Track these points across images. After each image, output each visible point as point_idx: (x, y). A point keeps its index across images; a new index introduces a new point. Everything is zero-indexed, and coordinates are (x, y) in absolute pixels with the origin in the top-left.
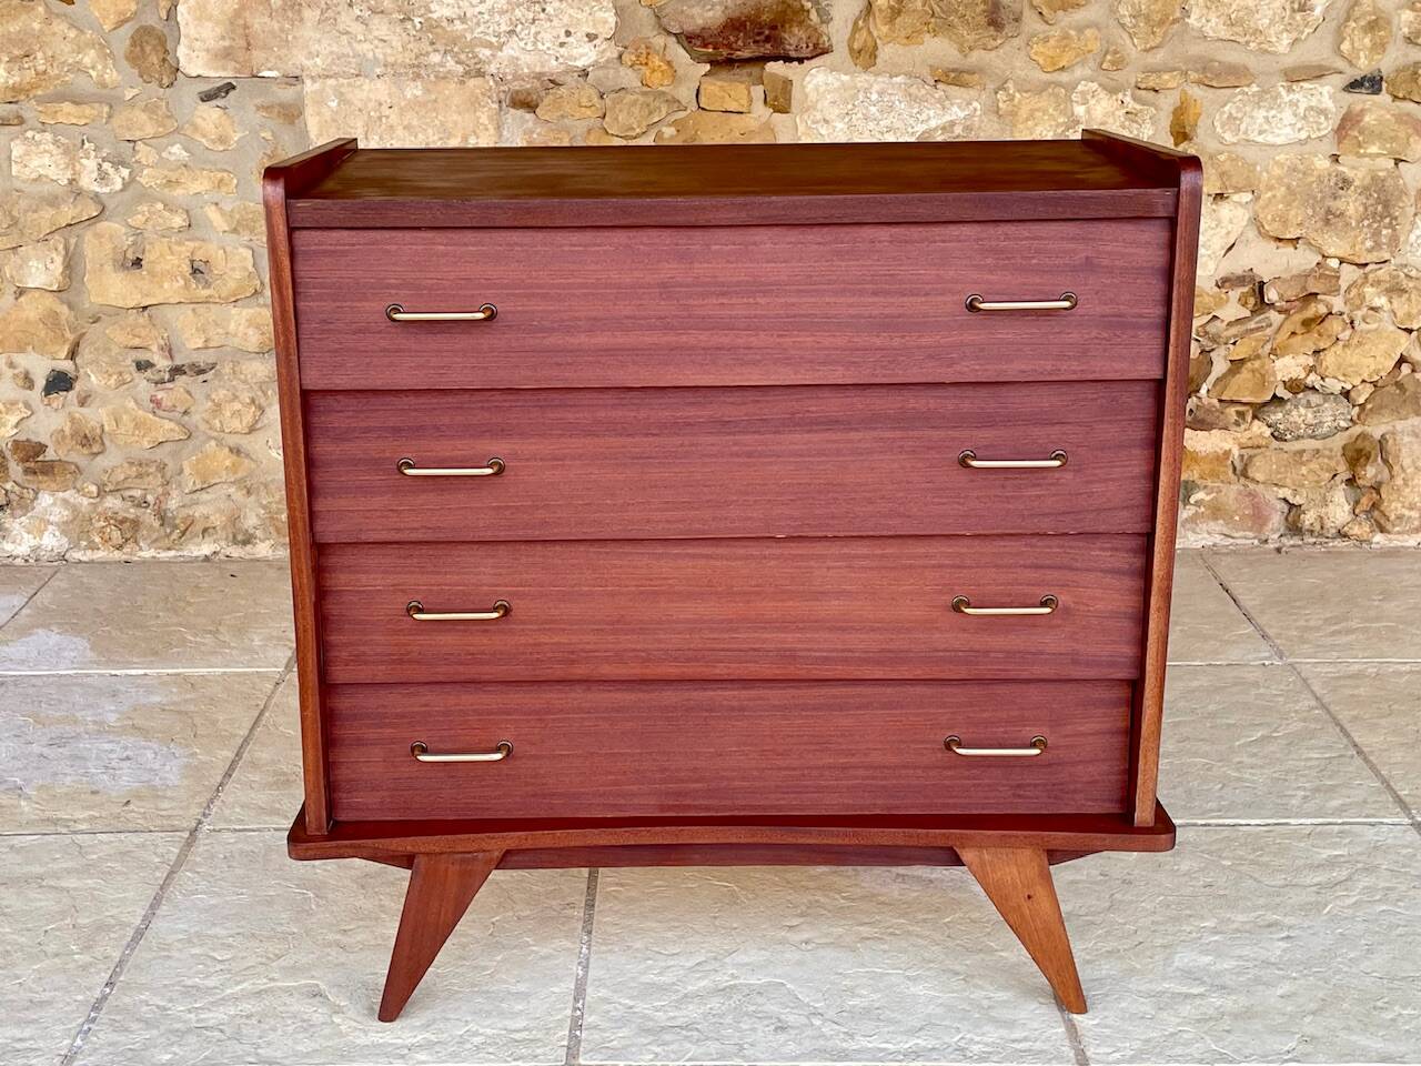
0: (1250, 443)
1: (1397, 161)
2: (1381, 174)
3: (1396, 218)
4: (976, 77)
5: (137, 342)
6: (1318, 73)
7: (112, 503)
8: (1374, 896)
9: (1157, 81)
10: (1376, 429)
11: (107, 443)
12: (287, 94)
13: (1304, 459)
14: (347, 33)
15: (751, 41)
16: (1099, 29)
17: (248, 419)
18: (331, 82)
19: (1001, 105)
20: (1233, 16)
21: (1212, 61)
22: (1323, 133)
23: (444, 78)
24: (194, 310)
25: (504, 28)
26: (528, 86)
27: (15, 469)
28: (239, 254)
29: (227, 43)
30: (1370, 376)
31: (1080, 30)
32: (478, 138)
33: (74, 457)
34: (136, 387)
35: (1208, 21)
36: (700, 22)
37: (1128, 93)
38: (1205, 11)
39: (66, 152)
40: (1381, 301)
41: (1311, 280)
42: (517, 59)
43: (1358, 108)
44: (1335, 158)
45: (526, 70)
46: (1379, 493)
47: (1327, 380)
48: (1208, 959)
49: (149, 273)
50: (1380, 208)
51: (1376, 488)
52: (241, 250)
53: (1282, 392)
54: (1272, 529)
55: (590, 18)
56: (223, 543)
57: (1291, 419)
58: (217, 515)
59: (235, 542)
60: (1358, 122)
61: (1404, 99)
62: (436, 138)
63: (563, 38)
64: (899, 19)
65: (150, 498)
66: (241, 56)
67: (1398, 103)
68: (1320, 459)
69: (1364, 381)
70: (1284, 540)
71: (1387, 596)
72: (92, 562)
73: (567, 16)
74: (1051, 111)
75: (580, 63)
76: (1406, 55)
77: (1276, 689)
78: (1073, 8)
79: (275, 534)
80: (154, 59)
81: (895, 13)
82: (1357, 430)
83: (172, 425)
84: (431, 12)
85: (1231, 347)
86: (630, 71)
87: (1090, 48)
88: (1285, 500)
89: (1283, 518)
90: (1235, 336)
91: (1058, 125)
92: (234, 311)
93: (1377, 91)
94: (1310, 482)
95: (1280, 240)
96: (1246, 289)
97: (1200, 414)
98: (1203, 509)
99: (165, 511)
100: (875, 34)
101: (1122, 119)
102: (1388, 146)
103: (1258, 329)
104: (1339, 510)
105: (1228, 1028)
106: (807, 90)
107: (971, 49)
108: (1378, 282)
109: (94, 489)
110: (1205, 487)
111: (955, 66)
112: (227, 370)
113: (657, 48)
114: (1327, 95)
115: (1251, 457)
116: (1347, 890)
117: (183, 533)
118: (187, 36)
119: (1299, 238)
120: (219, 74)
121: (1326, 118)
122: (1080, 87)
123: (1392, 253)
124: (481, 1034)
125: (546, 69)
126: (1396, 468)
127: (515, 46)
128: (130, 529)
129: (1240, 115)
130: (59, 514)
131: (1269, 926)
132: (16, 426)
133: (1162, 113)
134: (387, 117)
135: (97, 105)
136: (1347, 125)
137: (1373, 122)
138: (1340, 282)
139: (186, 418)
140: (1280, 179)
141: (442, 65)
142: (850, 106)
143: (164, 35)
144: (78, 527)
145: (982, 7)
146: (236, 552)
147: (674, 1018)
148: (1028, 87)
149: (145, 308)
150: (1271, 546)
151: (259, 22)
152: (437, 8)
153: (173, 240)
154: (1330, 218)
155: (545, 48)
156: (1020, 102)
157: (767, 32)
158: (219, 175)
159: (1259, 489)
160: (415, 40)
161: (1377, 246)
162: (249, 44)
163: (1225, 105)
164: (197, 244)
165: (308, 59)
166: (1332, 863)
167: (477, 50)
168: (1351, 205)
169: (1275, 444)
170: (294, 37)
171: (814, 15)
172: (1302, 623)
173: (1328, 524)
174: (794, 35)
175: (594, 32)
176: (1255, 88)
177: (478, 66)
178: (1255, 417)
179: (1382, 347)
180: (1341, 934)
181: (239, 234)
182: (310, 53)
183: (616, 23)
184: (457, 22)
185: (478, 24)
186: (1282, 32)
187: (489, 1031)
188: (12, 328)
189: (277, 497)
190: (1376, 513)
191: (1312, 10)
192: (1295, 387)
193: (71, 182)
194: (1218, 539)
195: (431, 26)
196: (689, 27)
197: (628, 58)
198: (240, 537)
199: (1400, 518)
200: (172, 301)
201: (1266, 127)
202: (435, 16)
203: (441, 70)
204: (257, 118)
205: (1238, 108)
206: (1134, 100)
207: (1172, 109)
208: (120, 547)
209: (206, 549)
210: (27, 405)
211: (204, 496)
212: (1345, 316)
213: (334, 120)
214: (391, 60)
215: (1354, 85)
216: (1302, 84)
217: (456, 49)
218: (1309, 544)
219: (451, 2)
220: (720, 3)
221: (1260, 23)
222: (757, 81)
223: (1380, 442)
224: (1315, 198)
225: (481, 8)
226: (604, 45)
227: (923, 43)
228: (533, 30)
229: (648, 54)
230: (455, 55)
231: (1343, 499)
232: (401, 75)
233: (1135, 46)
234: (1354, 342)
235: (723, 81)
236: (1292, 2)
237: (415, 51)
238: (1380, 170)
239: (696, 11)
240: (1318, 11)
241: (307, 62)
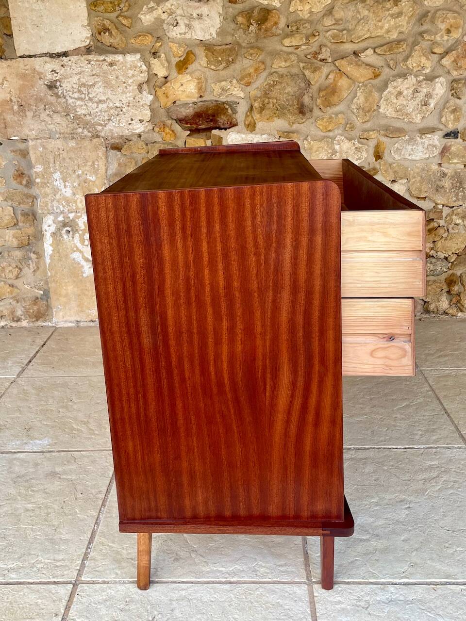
1: (465, 166)
2: (458, 171)
3: (465, 189)
4: (295, 134)
6: (432, 130)
8: (448, 485)
9: (368, 135)
10: (458, 271)
12: (22, 146)
13: (430, 284)
14: (44, 121)
15: (205, 121)
16: (344, 114)
17: (15, 273)
18: (39, 141)
19: (305, 146)
20: (397, 108)
21: (390, 126)
22: (435, 155)
23: (83, 139)
25: (106, 118)
26: (118, 141)
30: (455, 251)
31: (337, 114)
32: (98, 162)
35: (387, 110)
36: (184, 114)
37: (356, 140)
38: (386, 106)
40: (458, 222)
41: (431, 213)
42: (112, 130)
43: (449, 144)
44: (440, 165)
45: (116, 135)
46: (460, 296)
47: (438, 253)
48: (372, 520)
50: (458, 184)
51: (459, 295)
52: (8, 208)
54: (418, 311)
55: (140, 113)
56: (9, 321)
58: (6, 310)
59: (13, 320)
60: (449, 149)
62: (82, 162)
63: (130, 122)
64: (264, 112)
66: (3, 130)
67: (465, 142)
68: (436, 284)
69: (453, 253)
70: (423, 315)
71: (462, 339)
73: (131, 113)
74: (325, 147)
75: (137, 131)
77: (414, 383)
78: (333, 106)
79: (28, 318)
81: (262, 109)
82: (451, 272)
84: (77, 112)
86: (158, 135)
87: (340, 122)
88: (423, 300)
89: (422, 307)
91: (328, 153)
92: (7, 231)
93: (456, 137)
94: (432, 292)
95: (419, 198)
100: (255, 118)
101: (354, 150)
102: (461, 160)
104: (444, 304)
105: (377, 558)
106: (229, 141)
107: (293, 123)
108: (458, 214)
111: (287, 130)
112: (6, 255)
113: (168, 125)
114: (436, 139)
116: (436, 482)
119: (426, 197)
121: (436, 149)
122: (337, 138)
123: (463, 202)
124: (42, 563)
125: (124, 134)
127: (111, 125)
129: (401, 148)
131: (401, 501)
133: (370, 148)
134: (62, 154)
136: (445, 150)
137: (455, 150)
138: (443, 214)
140: (418, 173)
141: (82, 133)
145: (297, 106)
146: (14, 324)
147: (130, 553)
148: (316, 138)
150: (417, 318)
151: (9, 117)
152: (79, 110)
154: (438, 189)
155: (123, 125)
156: (313, 145)
157: (211, 118)
160: (71, 123)
162: (6, 126)
163: (395, 144)
165: (29, 131)
166: (431, 468)
167: (96, 127)
168: (447, 183)
170: (24, 123)
171: (230, 111)
172: (427, 352)
173: (440, 309)
174: (222, 119)
175: (142, 119)
176: (407, 137)
177: (97, 133)
179: (460, 240)
180: (432, 506)
181: (7, 201)
182: (30, 129)
183: (151, 115)
184: (87, 116)
185: (96, 116)
186: (417, 114)
187: (47, 561)
189: (29, 303)
190: (459, 305)
191: (429, 105)
195: (77, 118)
196: (180, 116)
197: (157, 129)
198: (15, 319)
201: (412, 152)
202: (79, 113)
203: (82, 135)
204: (11, 155)
205: (401, 146)
206: (359, 143)
207: (374, 146)
209: (2, 323)
212: (445, 227)
213: (41, 156)
214: (62, 131)
215: (447, 135)
216: (426, 135)
217: (88, 127)
218: (432, 317)
219: (84, 108)
220: (192, 106)
221: (408, 110)
222: (209, 138)
223: (460, 277)
224: (432, 181)
225: (97, 110)
226: (147, 124)
227: (274, 121)
228: (118, 119)
229: (164, 127)
230: (88, 129)
231: (445, 299)
232: (66, 137)
233: (359, 121)
234: (449, 238)
235: (195, 138)
236: (421, 102)
237: (72, 127)
238: (458, 169)
239: (182, 110)
240: (432, 105)
241: (29, 133)
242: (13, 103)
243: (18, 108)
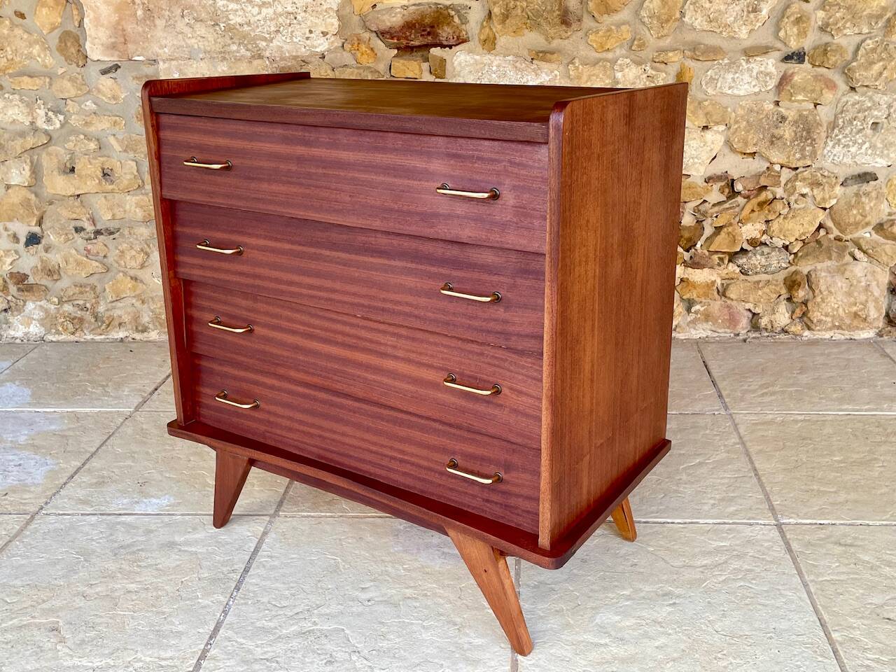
0: (727, 277)
1: (816, 105)
2: (805, 113)
3: (815, 140)
4: (555, 56)
5: (74, 216)
6: (765, 50)
7: (68, 308)
8: (738, 575)
9: (666, 57)
10: (805, 267)
11: (62, 273)
12: (150, 70)
13: (760, 286)
14: (182, 33)
15: (419, 35)
16: (630, 26)
17: (139, 260)
18: (174, 63)
19: (571, 73)
20: (711, 16)
21: (700, 44)
22: (769, 88)
23: (239, 60)
24: (105, 197)
25: (273, 29)
26: (289, 64)
27: (13, 289)
28: (129, 164)
29: (113, 40)
30: (800, 236)
31: (618, 26)
33: (44, 282)
34: (76, 242)
35: (696, 19)
36: (389, 24)
37: (649, 65)
38: (694, 13)
39: (28, 105)
40: (806, 190)
41: (763, 178)
42: (282, 47)
43: (791, 72)
44: (777, 103)
45: (287, 55)
46: (806, 306)
47: (773, 239)
49: (78, 176)
50: (804, 133)
51: (805, 303)
52: (130, 162)
53: (746, 246)
54: (742, 327)
55: (324, 22)
56: (130, 331)
57: (752, 262)
58: (126, 316)
59: (137, 330)
60: (790, 80)
61: (819, 66)
63: (308, 35)
64: (508, 21)
65: (88, 305)
66: (121, 47)
67: (816, 68)
68: (770, 286)
69: (797, 239)
70: (750, 334)
71: (802, 370)
72: (58, 342)
73: (309, 21)
74: (601, 75)
75: (319, 50)
76: (821, 39)
77: (716, 431)
78: (613, 12)
79: (159, 327)
80: (73, 50)
81: (505, 17)
82: (793, 269)
83: (97, 264)
84: (230, 20)
85: (715, 219)
86: (349, 54)
87: (624, 37)
88: (749, 310)
89: (749, 321)
90: (717, 212)
91: (606, 85)
92: (128, 198)
93: (802, 61)
94: (764, 300)
95: (745, 154)
96: (723, 184)
97: (696, 259)
98: (699, 316)
99: (97, 313)
100: (494, 30)
101: (645, 80)
102: (809, 95)
103: (731, 208)
104: (782, 316)
106: (455, 65)
107: (552, 38)
108: (804, 179)
109: (56, 300)
110: (701, 302)
111: (544, 49)
112: (126, 232)
113: (365, 40)
114: (771, 65)
115: (728, 285)
116: (722, 570)
117: (108, 325)
118: (90, 36)
119: (755, 153)
120: (110, 59)
121: (770, 79)
122: (619, 62)
123: (812, 161)
124: (142, 661)
125: (299, 54)
126: (817, 292)
127: (281, 40)
128: (77, 323)
129: (717, 77)
130: (38, 314)
131: (664, 595)
132: (11, 264)
133: (669, 77)
135: (43, 78)
136: (784, 81)
137: (799, 81)
138: (781, 179)
139: (105, 260)
140: (742, 117)
141: (238, 51)
142: (480, 74)
143: (78, 36)
144: (49, 322)
145: (558, 13)
146: (138, 336)
148: (586, 61)
149: (78, 196)
150: (741, 337)
151: (130, 27)
152: (233, 17)
153: (91, 156)
154: (774, 140)
155: (297, 41)
156: (582, 70)
157: (428, 30)
158: (114, 118)
159: (734, 303)
160: (221, 37)
161: (803, 157)
162: (125, 40)
163: (708, 71)
164: (104, 159)
165: (160, 49)
166: (718, 551)
167: (258, 42)
168: (787, 131)
169: (743, 277)
170: (151, 36)
171: (456, 19)
172: (746, 387)
173: (776, 325)
174: (445, 31)
175: (326, 31)
176: (726, 61)
177: (259, 52)
178: (730, 261)
179: (807, 219)
181: (128, 152)
182: (161, 45)
183: (339, 25)
184: (245, 26)
185: (258, 27)
186: (741, 26)
188: (5, 208)
189: (159, 305)
190: (805, 319)
191: (761, 11)
192: (754, 243)
193: (32, 123)
194: (709, 333)
195: (230, 28)
196: (383, 27)
197: (348, 46)
198: (140, 328)
199: (820, 321)
200: (92, 192)
201: (733, 84)
202: (232, 22)
203: (238, 54)
204: (133, 84)
205: (716, 74)
206: (652, 68)
207: (676, 74)
208: (73, 334)
209: (121, 335)
210: (16, 252)
211: (119, 304)
212: (784, 200)
214: (209, 49)
215: (787, 58)
216: (755, 58)
217: (246, 42)
218: (764, 336)
219: (241, 13)
220: (400, 13)
221: (728, 20)
222: (426, 60)
223: (807, 276)
224: (764, 128)
225: (259, 17)
226: (333, 39)
227: (524, 35)
228: (290, 30)
229: (359, 44)
230: (246, 45)
231: (784, 310)
232: (214, 58)
233: (652, 36)
234: (790, 216)
235: (405, 60)
236: (748, 7)
237: (222, 43)
238: (806, 110)
239: (386, 17)
240: (765, 12)
241: (160, 51)
242: (136, 7)
243: (143, 14)
